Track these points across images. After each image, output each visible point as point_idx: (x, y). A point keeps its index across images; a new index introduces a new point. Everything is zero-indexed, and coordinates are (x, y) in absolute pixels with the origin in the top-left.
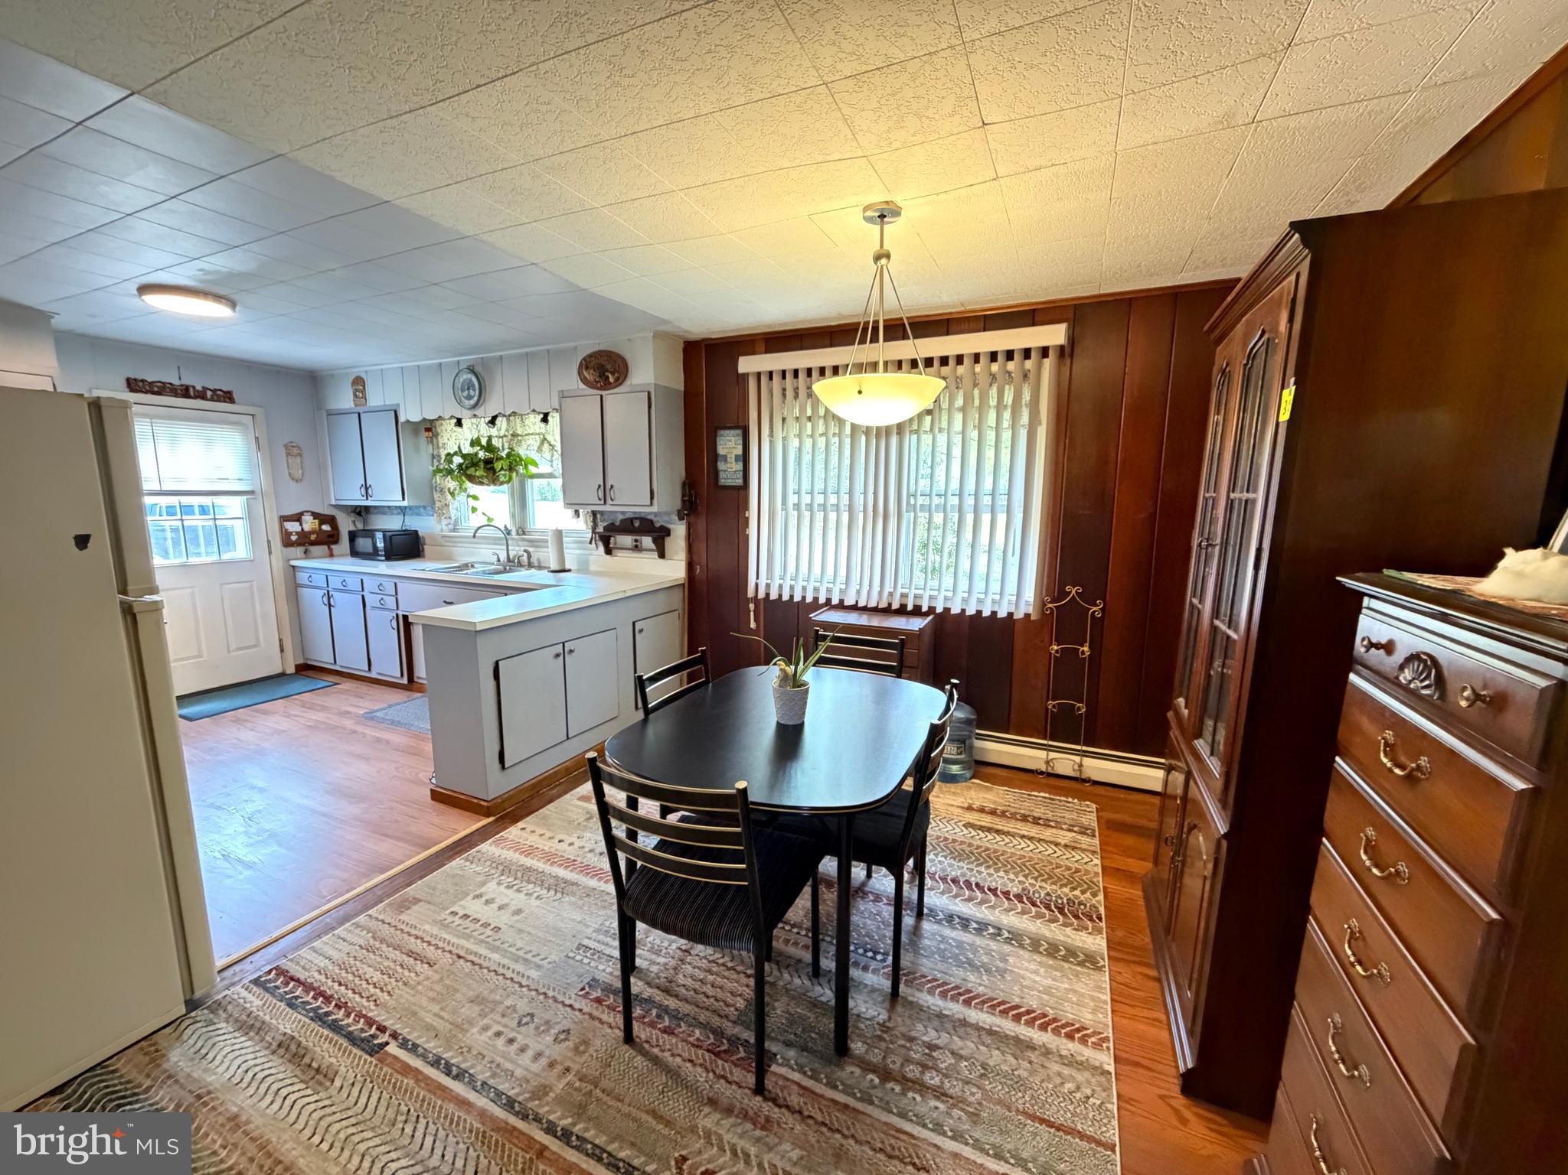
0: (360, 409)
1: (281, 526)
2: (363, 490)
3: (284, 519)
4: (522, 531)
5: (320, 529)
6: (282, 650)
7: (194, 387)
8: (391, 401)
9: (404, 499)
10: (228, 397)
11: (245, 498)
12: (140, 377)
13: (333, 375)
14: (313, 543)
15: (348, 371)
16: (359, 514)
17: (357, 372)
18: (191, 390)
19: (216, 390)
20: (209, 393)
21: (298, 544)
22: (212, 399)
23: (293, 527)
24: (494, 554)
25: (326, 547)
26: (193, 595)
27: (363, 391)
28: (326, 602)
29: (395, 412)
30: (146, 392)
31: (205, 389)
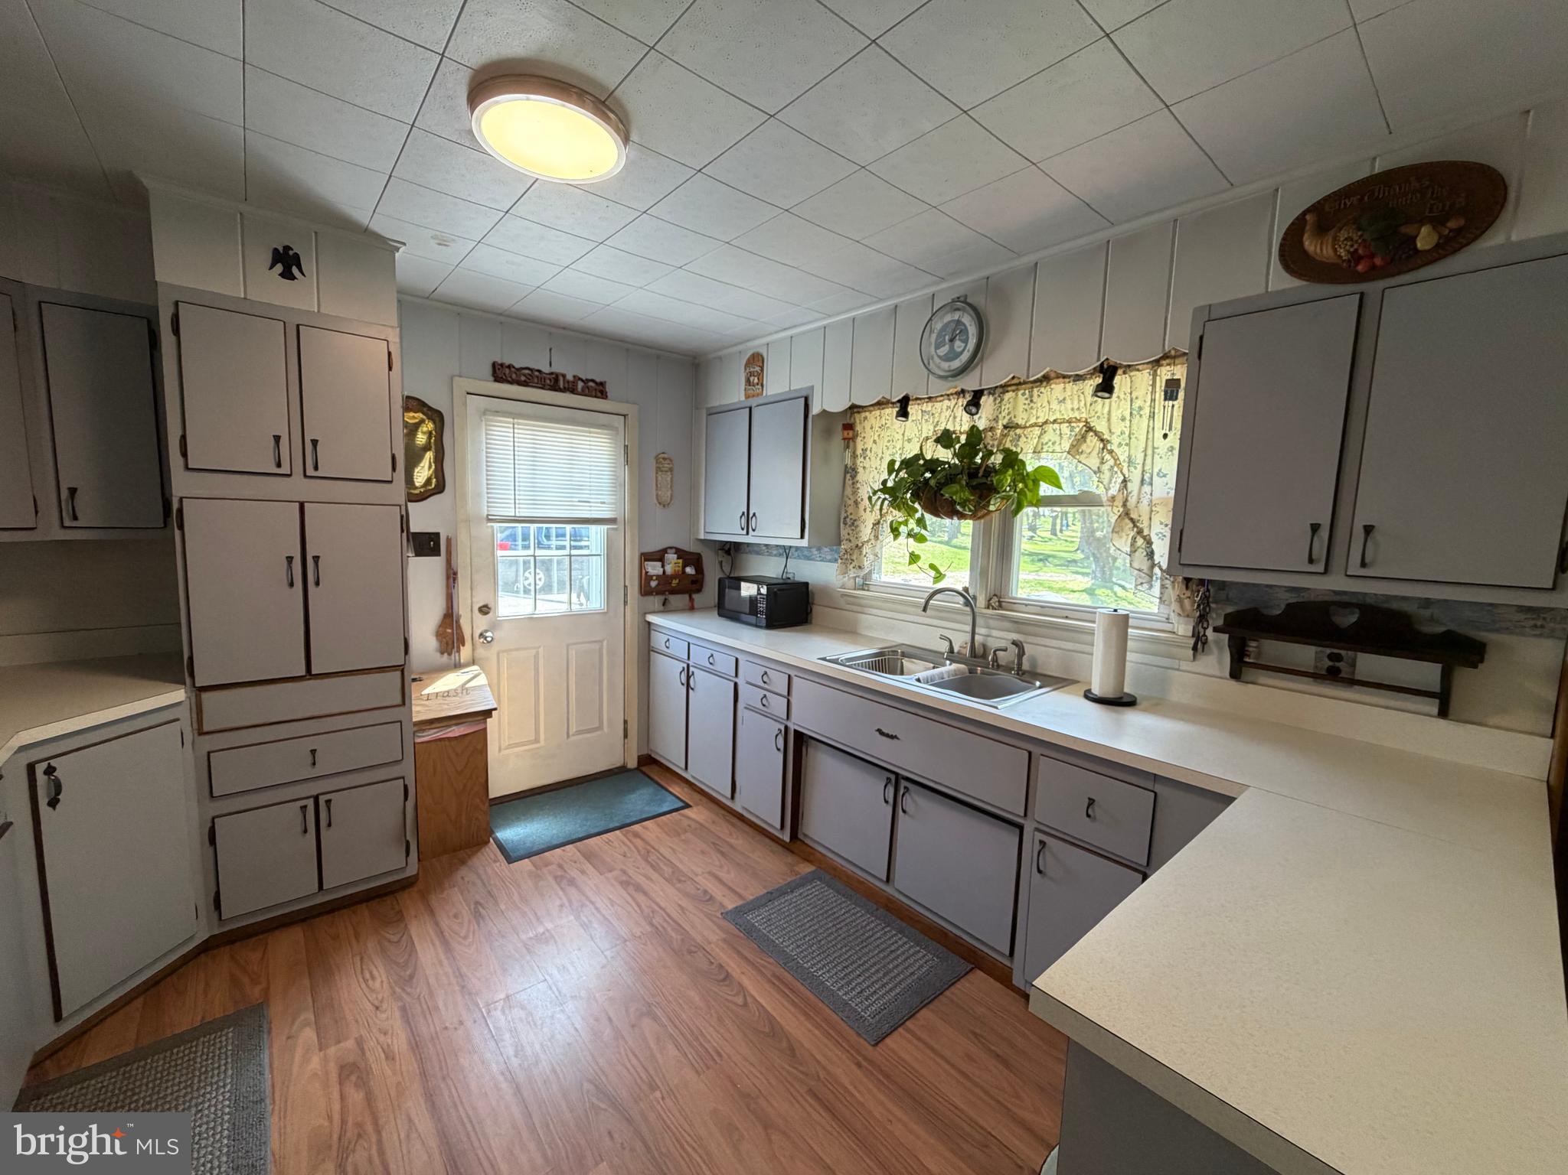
0: (753, 402)
1: (641, 567)
2: (744, 520)
3: (646, 557)
4: (998, 600)
5: (684, 572)
6: (626, 736)
7: (564, 376)
8: (799, 384)
9: (802, 537)
10: (598, 390)
11: (605, 527)
12: (507, 363)
13: (720, 358)
14: (673, 592)
15: (740, 347)
16: (728, 552)
17: (756, 346)
18: (561, 379)
19: (588, 380)
20: (580, 385)
21: (657, 592)
22: (583, 394)
23: (654, 568)
24: (943, 638)
25: (687, 597)
26: (536, 657)
27: (760, 375)
28: (684, 680)
29: (806, 399)
30: (511, 383)
31: (577, 378)
